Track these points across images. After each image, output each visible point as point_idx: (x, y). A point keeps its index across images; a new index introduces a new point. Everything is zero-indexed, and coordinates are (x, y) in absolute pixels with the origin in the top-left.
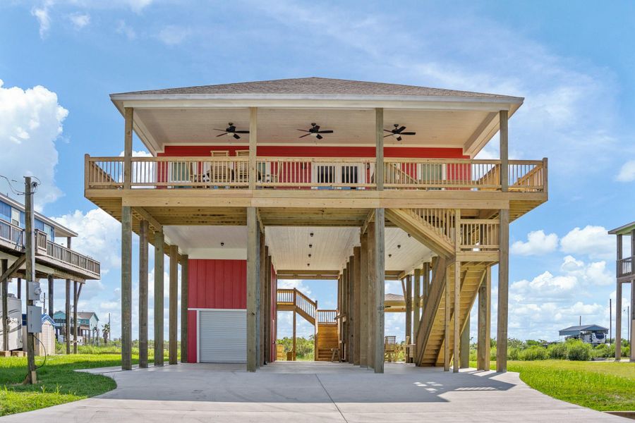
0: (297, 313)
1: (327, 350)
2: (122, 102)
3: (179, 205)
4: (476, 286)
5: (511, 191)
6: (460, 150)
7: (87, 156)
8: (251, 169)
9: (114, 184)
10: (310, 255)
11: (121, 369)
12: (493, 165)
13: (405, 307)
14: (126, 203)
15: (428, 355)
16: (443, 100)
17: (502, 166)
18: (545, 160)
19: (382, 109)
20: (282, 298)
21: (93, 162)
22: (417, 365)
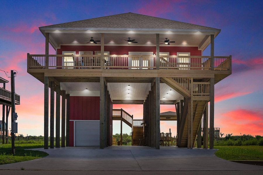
0: (123, 122)
1: (137, 140)
2: (44, 31)
3: (70, 76)
4: (203, 110)
5: (215, 70)
6: (197, 48)
7: (28, 54)
8: (101, 60)
9: (40, 67)
10: (129, 94)
11: (44, 149)
12: (208, 59)
13: (176, 118)
14: (46, 75)
15: (183, 142)
16: (185, 30)
17: (211, 59)
18: (231, 56)
19: (159, 34)
20: (115, 114)
21: (31, 57)
22: (178, 147)
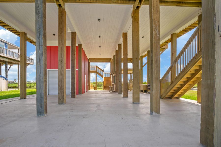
0: (97, 74)
1: (107, 86)
10: (100, 47)
